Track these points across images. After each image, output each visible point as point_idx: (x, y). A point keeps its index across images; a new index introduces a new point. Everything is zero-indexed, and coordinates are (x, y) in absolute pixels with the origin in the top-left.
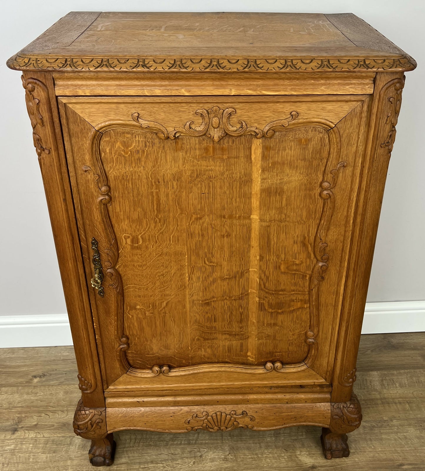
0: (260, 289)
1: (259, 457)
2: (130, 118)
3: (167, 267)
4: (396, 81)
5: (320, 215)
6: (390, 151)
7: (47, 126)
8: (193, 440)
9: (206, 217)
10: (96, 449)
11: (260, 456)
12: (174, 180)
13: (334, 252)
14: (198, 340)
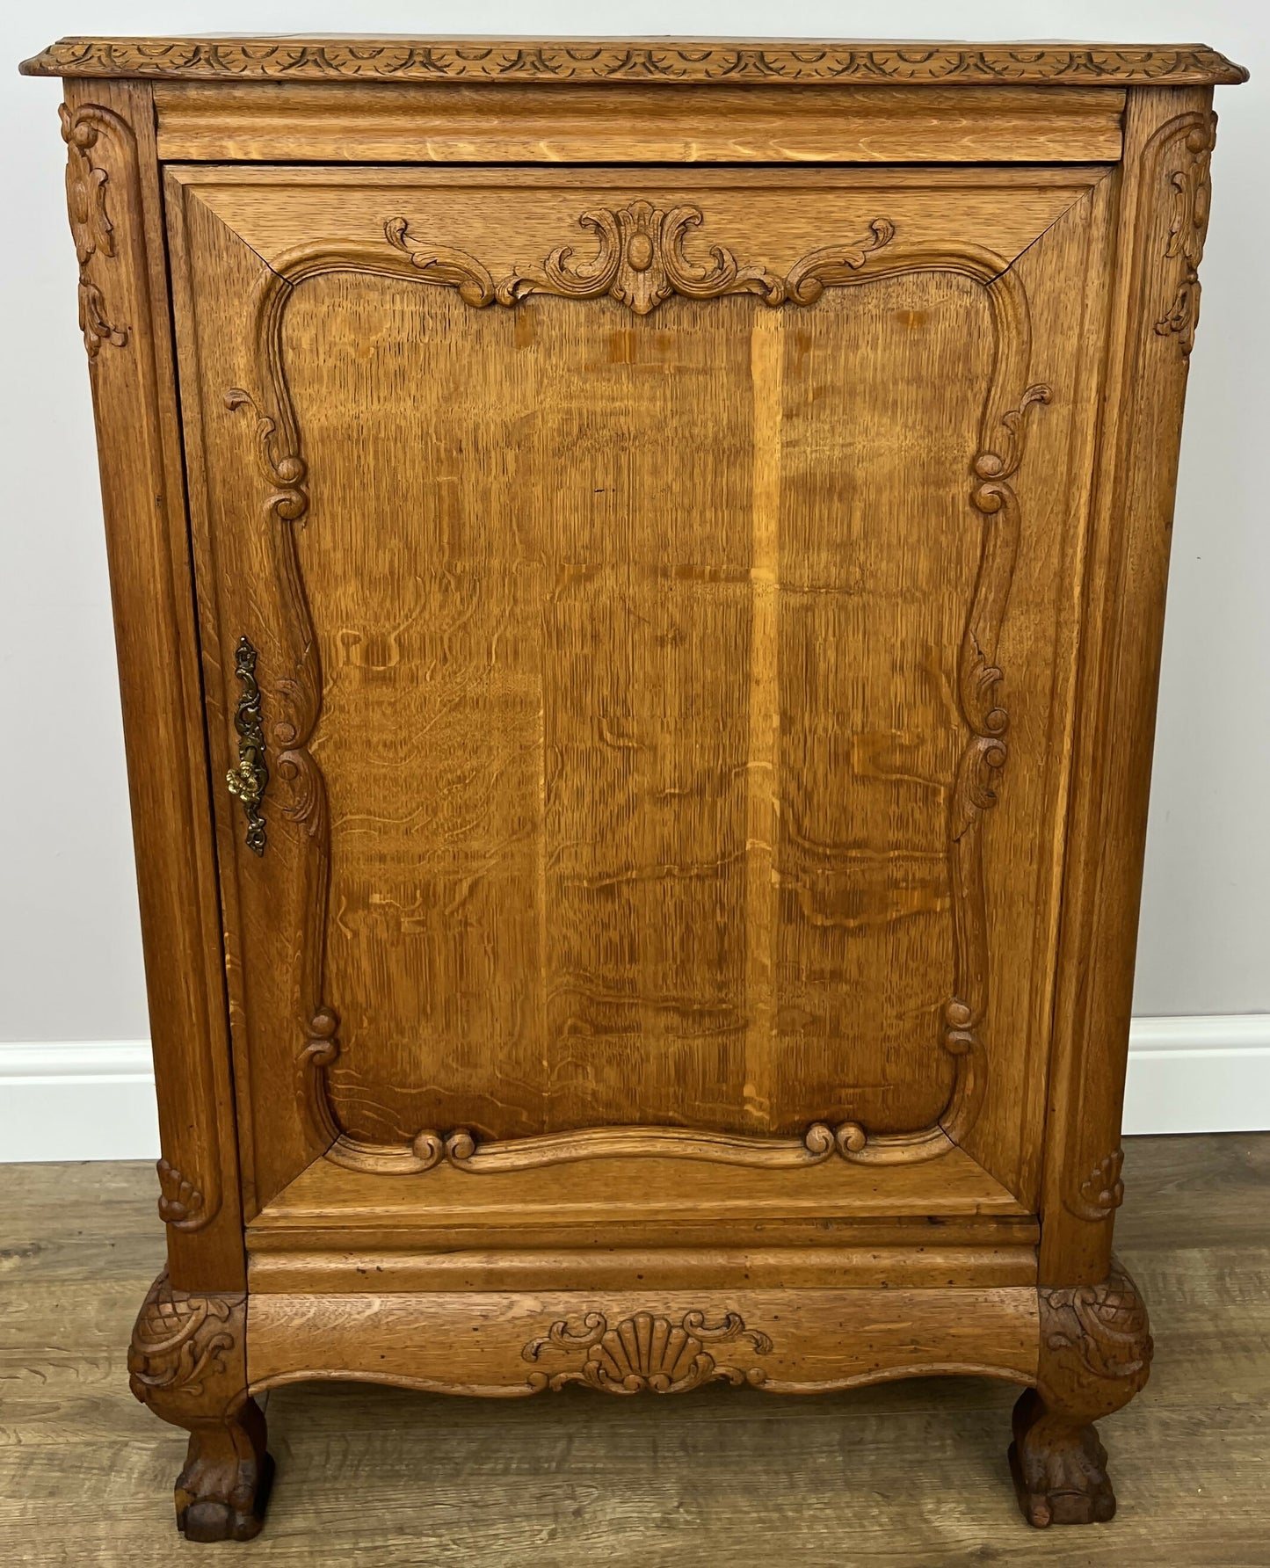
0: (785, 839)
1: (786, 1518)
2: (380, 236)
3: (475, 751)
4: (1189, 120)
5: (975, 571)
6: (1185, 351)
7: (126, 253)
8: (549, 1460)
9: (608, 570)
10: (204, 1472)
11: (790, 1514)
12: (508, 445)
13: (1024, 701)
14: (574, 1030)
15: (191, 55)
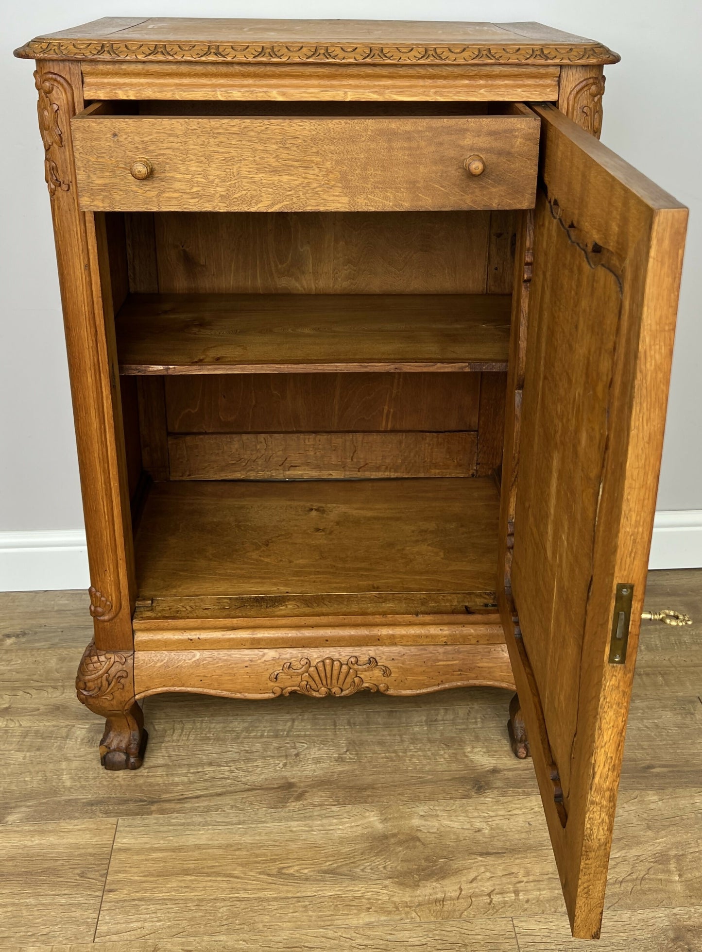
1: (399, 756)
4: (591, 81)
7: (68, 145)
8: (283, 730)
10: (113, 738)
11: (401, 754)
15: (99, 48)
